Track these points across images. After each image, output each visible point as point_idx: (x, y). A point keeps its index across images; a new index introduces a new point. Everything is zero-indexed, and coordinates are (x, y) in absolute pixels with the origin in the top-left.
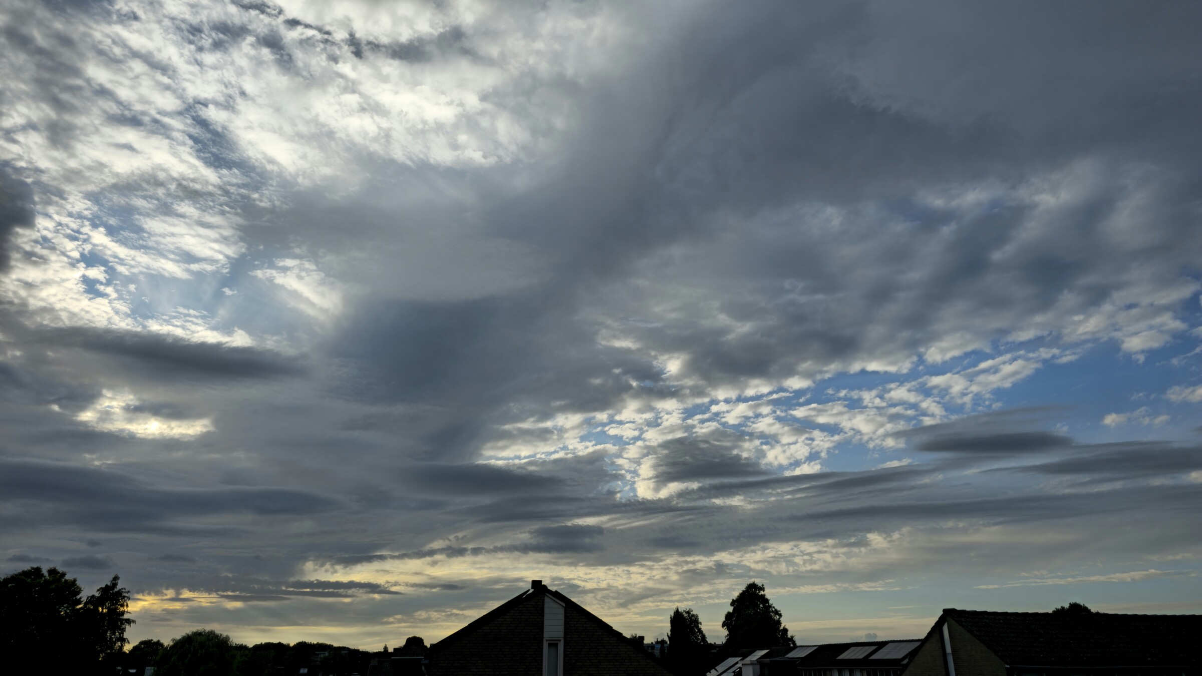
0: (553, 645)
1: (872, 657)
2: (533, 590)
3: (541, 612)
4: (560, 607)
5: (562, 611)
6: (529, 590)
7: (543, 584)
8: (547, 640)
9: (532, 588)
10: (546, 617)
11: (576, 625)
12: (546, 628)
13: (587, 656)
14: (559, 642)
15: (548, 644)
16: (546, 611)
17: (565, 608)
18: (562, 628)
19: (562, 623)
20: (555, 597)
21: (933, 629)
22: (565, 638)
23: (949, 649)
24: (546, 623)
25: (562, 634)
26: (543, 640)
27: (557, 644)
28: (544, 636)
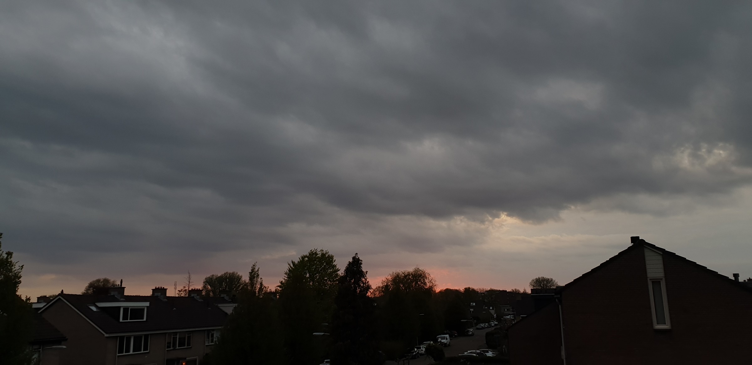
0: (656, 283)
2: (633, 244)
3: (642, 259)
4: (659, 255)
5: (660, 258)
6: (630, 245)
7: (641, 239)
8: (650, 279)
9: (632, 243)
10: (647, 262)
11: (674, 268)
12: (649, 271)
14: (660, 280)
15: (653, 282)
16: (647, 258)
17: (662, 255)
18: (662, 270)
19: (661, 266)
20: (652, 249)
22: (665, 277)
24: (648, 266)
25: (663, 276)
26: (647, 279)
27: (660, 282)
28: (648, 277)
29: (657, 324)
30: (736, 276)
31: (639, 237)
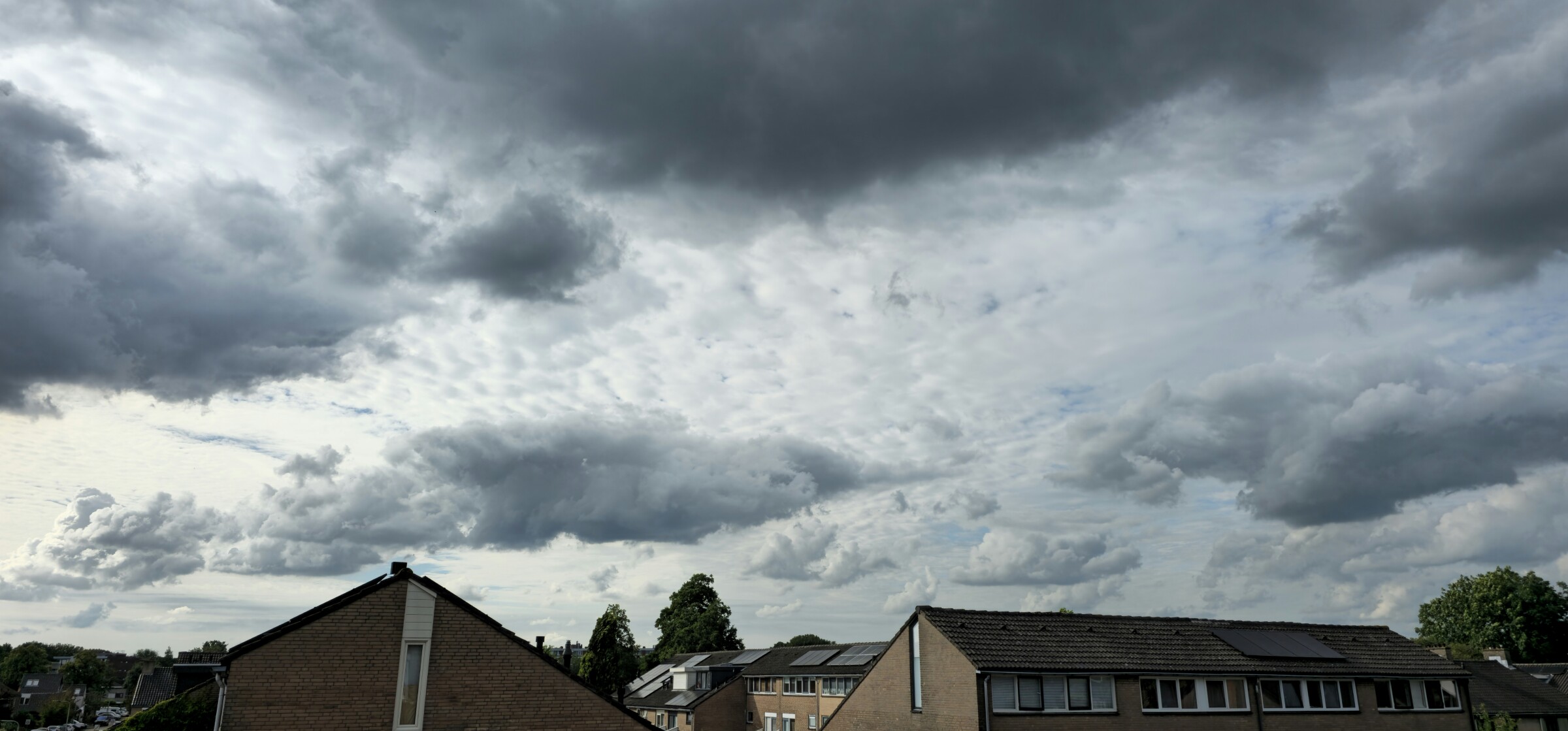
0: (416, 648)
1: (830, 664)
2: (393, 575)
3: (401, 606)
4: (432, 598)
5: (432, 603)
6: (386, 575)
7: (407, 567)
8: (406, 642)
9: (392, 573)
10: (408, 610)
11: (451, 622)
12: (406, 626)
13: (463, 661)
14: (424, 644)
15: (409, 646)
16: (409, 603)
17: (436, 599)
18: (430, 626)
19: (431, 619)
20: (422, 585)
21: (902, 630)
22: (432, 638)
23: (917, 653)
24: (407, 618)
25: (430, 636)
26: (401, 641)
27: (421, 646)
28: (403, 636)
29: (401, 724)
30: (540, 640)
31: (406, 564)
